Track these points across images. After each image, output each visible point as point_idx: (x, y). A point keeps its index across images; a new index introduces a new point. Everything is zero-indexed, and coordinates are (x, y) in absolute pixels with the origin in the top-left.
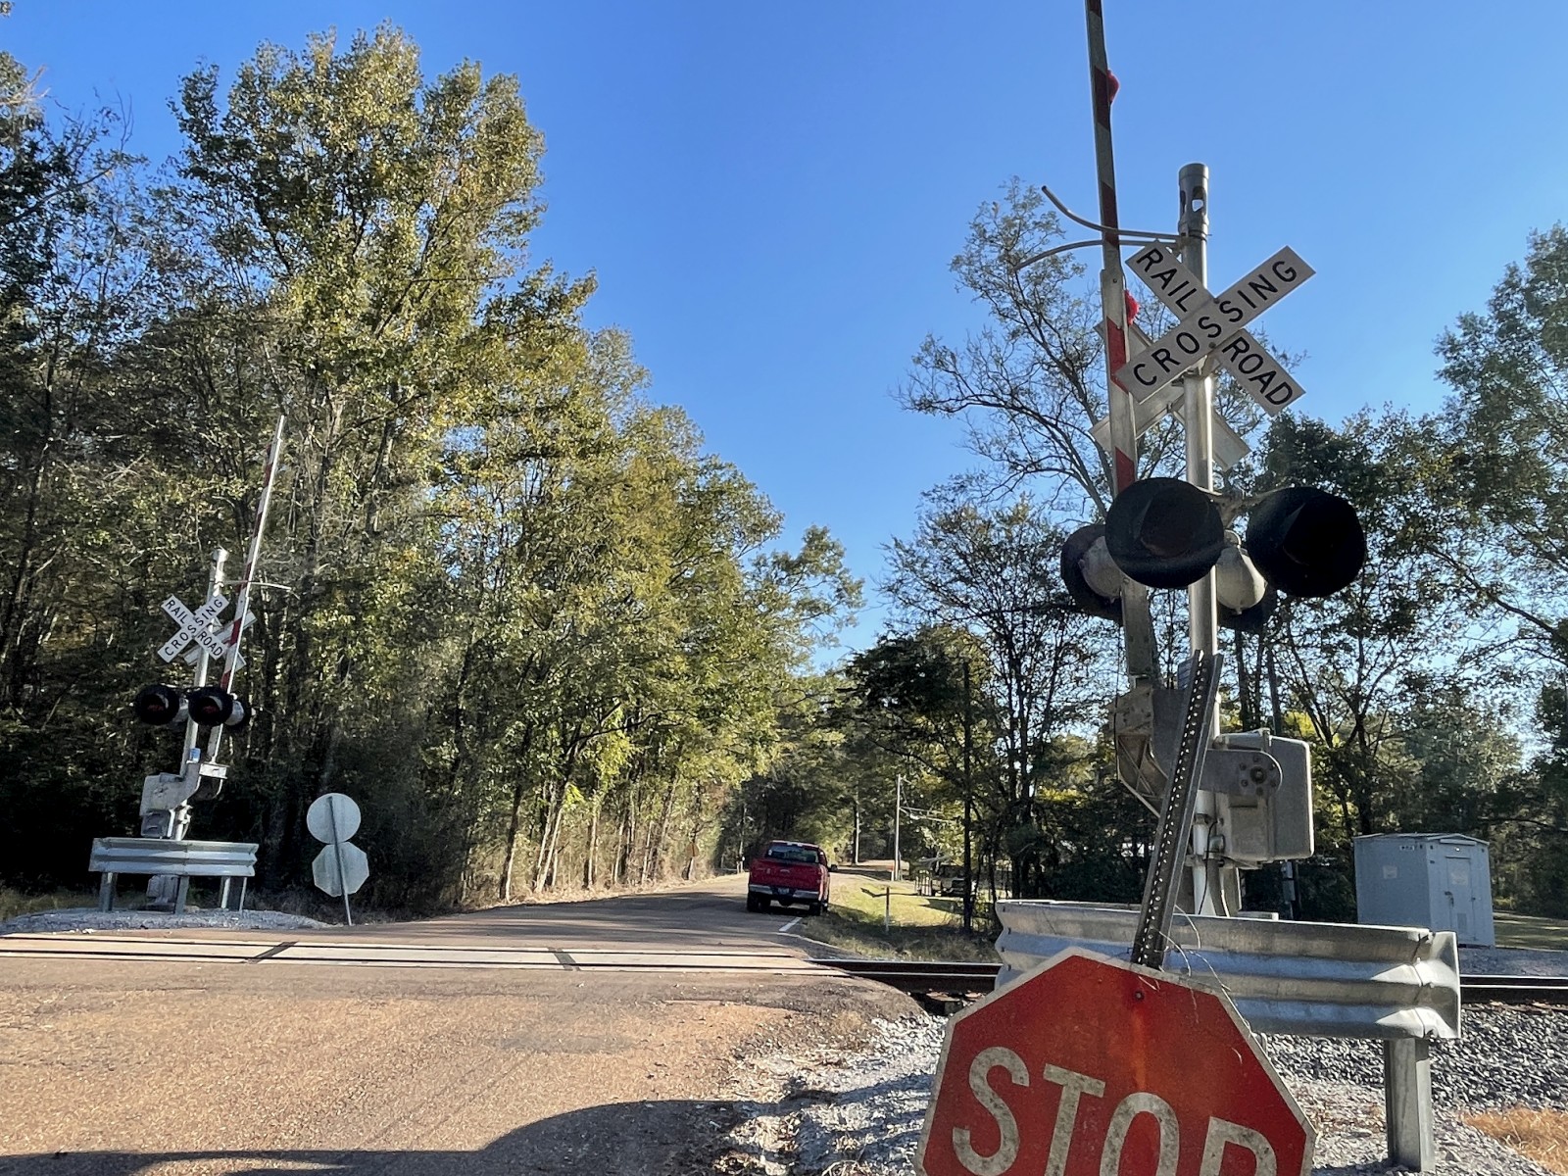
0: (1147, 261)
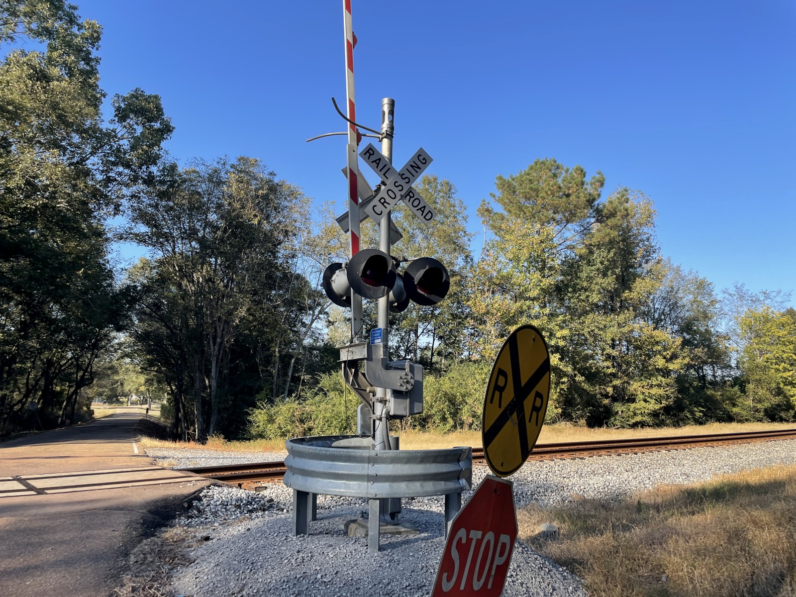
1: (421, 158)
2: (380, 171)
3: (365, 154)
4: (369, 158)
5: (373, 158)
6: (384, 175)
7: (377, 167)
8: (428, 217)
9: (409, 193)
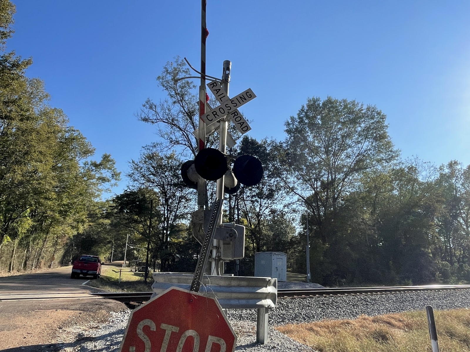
0: (213, 85)
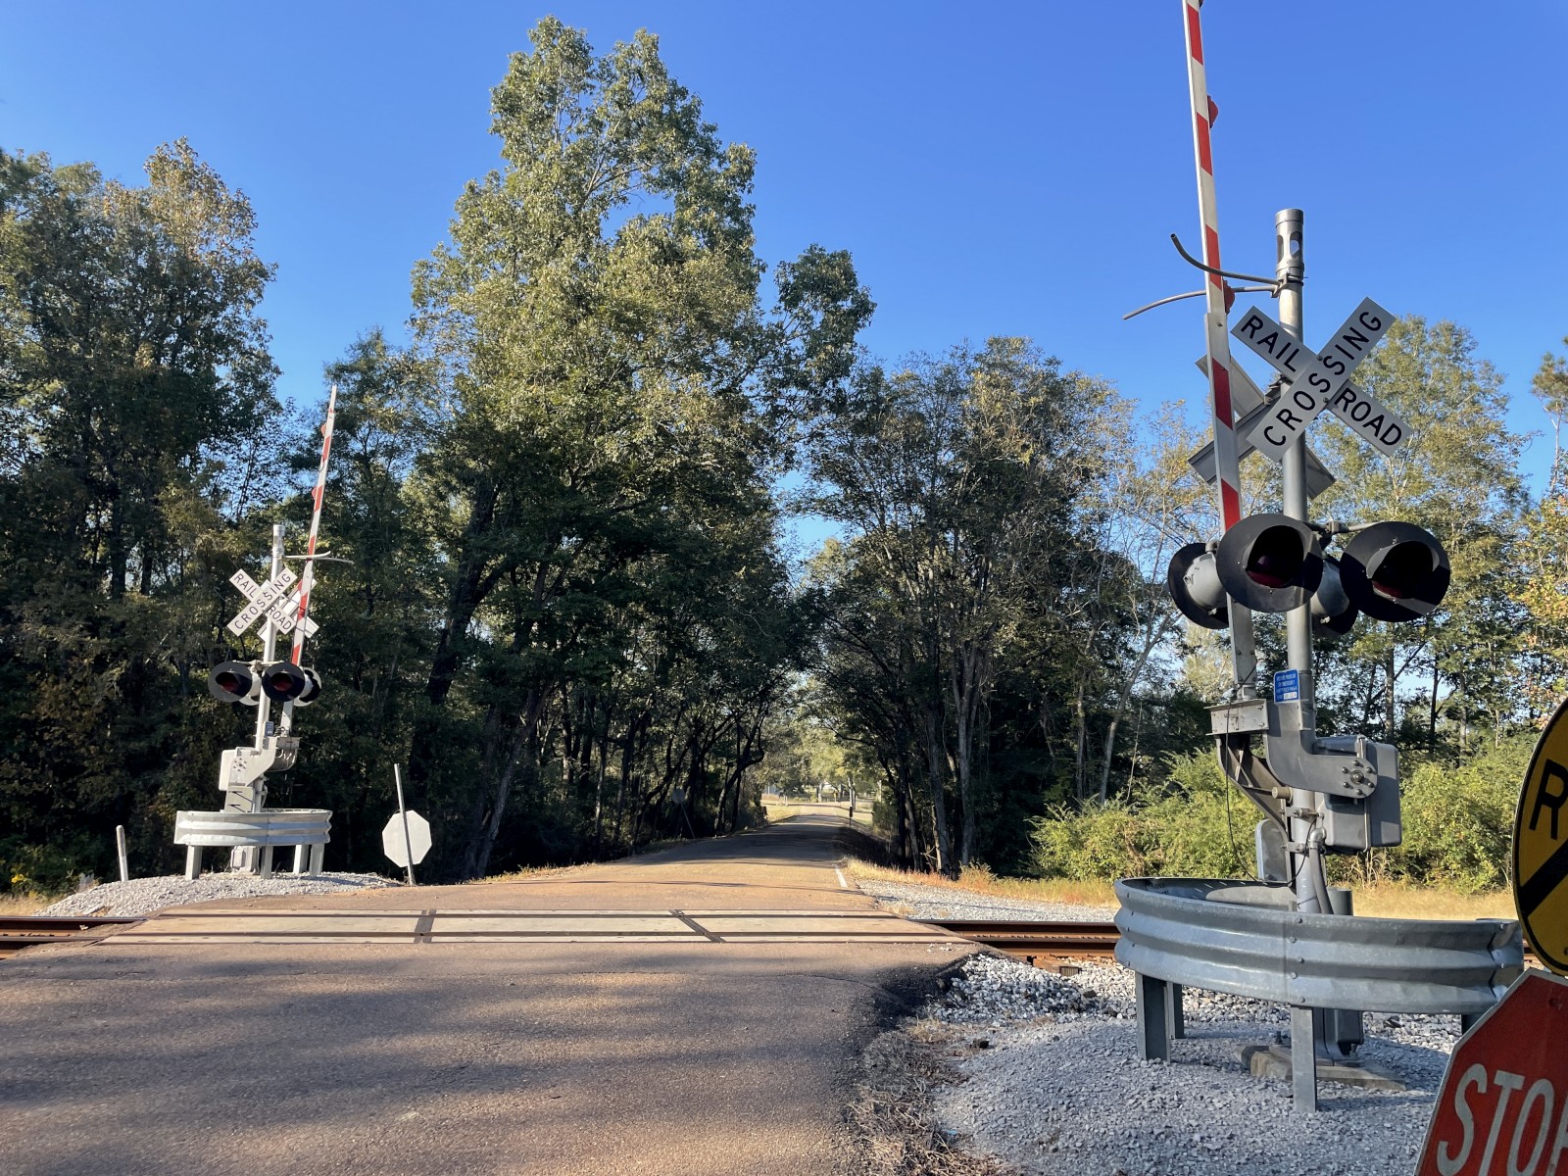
1: (1367, 319)
2: (1278, 357)
3: (1243, 330)
4: (1251, 337)
5: (1260, 335)
6: (1286, 364)
7: (1270, 351)
8: (1389, 438)
9: (1345, 393)
